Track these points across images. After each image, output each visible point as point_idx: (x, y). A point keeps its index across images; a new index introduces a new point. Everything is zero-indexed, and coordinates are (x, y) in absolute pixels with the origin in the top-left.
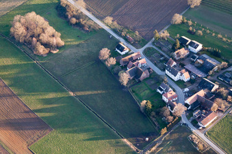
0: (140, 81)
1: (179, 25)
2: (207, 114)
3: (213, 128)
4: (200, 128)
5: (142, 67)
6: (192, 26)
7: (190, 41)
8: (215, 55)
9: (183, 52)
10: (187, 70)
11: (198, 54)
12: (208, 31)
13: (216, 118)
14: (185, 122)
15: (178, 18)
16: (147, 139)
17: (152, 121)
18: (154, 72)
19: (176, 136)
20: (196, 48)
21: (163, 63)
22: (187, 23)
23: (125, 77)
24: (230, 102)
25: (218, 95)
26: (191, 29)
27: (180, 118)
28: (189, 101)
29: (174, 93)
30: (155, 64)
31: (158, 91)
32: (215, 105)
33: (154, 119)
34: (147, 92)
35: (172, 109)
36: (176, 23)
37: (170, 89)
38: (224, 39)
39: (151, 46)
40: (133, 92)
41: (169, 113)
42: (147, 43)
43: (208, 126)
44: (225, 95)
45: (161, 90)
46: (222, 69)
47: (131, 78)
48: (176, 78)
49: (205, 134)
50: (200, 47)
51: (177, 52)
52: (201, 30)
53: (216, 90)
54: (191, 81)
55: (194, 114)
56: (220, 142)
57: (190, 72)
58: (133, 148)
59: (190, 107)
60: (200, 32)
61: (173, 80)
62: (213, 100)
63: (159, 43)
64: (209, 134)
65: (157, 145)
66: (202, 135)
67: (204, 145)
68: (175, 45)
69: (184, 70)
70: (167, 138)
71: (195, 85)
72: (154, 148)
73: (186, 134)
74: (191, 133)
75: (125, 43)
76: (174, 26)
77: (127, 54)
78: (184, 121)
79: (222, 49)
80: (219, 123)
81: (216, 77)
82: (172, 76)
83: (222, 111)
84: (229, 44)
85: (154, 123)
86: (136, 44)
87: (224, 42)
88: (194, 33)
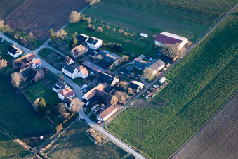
0: (34, 82)
1: (77, 23)
2: (105, 108)
3: (112, 121)
4: (99, 122)
5: (37, 68)
6: (92, 23)
7: (88, 37)
8: (116, 50)
9: (81, 49)
10: (84, 66)
11: (97, 50)
12: (109, 27)
13: (115, 110)
14: (82, 118)
15: (76, 16)
16: (42, 137)
18: (50, 72)
19: (73, 132)
20: (95, 44)
21: (60, 62)
22: (86, 20)
23: (17, 78)
24: (130, 95)
25: (118, 88)
26: (90, 26)
27: (77, 115)
28: (86, 96)
29: (70, 90)
30: (52, 64)
31: (55, 89)
32: (115, 98)
33: (49, 118)
34: (42, 92)
35: (68, 105)
36: (74, 21)
37: (67, 86)
38: (126, 33)
39: (47, 47)
40: (27, 93)
41: (64, 110)
42: (42, 44)
43: (107, 120)
44: (125, 88)
45: (57, 88)
46: (123, 63)
47: (25, 79)
48: (73, 76)
49: (104, 128)
50: (100, 43)
51: (74, 49)
52: (100, 26)
53: (117, 84)
54: (90, 78)
55: (93, 109)
56: (119, 134)
57: (88, 69)
58: (27, 147)
59: (88, 103)
60: (100, 28)
61: (71, 78)
62: (113, 94)
63: (56, 42)
64: (108, 127)
65: (53, 142)
66: (101, 129)
67: (102, 139)
68: (72, 42)
69: (81, 67)
70: (63, 135)
71: (95, 81)
72: (49, 146)
73: (83, 129)
74: (89, 127)
75: (18, 46)
76: (73, 24)
77: (20, 56)
78: (82, 116)
80: (118, 116)
81: (117, 71)
82: (69, 74)
83: (123, 104)
84: (131, 38)
85: (49, 122)
86: (30, 45)
87: (125, 36)
88: (94, 30)
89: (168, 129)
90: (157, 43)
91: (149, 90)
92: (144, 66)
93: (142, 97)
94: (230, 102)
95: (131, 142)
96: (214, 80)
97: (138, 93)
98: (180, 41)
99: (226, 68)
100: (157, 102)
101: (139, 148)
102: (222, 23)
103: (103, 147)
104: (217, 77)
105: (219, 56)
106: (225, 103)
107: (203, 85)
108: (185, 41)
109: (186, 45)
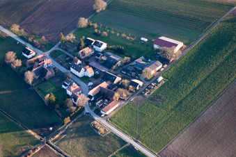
0: (45, 80)
1: (84, 28)
2: (108, 103)
3: (114, 115)
4: (103, 116)
5: (48, 67)
6: (98, 28)
7: (94, 41)
8: (119, 52)
9: (87, 51)
10: (90, 66)
11: (103, 52)
12: (113, 32)
13: (117, 105)
14: (88, 112)
15: (84, 22)
16: (51, 128)
17: (56, 113)
18: (60, 71)
19: (79, 124)
20: (100, 47)
21: (69, 62)
22: (93, 26)
23: (30, 76)
24: (131, 92)
25: (120, 86)
26: (96, 31)
27: (83, 109)
28: (91, 93)
29: (77, 87)
30: (61, 64)
31: (63, 86)
32: (117, 95)
33: (58, 111)
34: (52, 89)
35: (75, 100)
36: (82, 26)
37: (74, 84)
38: (128, 38)
39: (58, 49)
40: (39, 89)
41: (72, 104)
42: (53, 46)
43: (110, 113)
44: (126, 85)
45: (66, 85)
46: (125, 64)
47: (37, 77)
48: (80, 74)
49: (107, 120)
50: (104, 46)
51: (81, 51)
52: (105, 31)
53: (119, 82)
54: (95, 77)
55: (97, 104)
56: (120, 126)
58: (38, 137)
59: (93, 99)
61: (78, 77)
62: (116, 90)
63: (65, 45)
64: (111, 120)
65: (61, 133)
66: (104, 122)
67: (105, 130)
68: (80, 45)
69: (88, 66)
70: (71, 127)
71: (99, 79)
72: (57, 136)
73: (89, 121)
74: (94, 120)
75: (32, 48)
76: (80, 29)
77: (33, 57)
78: (87, 110)
79: (126, 46)
80: (119, 110)
81: (119, 71)
82: (77, 73)
83: (124, 100)
84: (132, 42)
85: (58, 115)
86: (43, 48)
87: (127, 40)
88: (100, 35)
89: (164, 122)
90: (156, 46)
91: (147, 87)
92: (143, 67)
93: (141, 94)
94: (220, 99)
95: (131, 134)
96: (206, 79)
97: (138, 90)
98: (176, 45)
99: (217, 69)
100: (154, 98)
101: (137, 139)
102: (213, 29)
103: (105, 138)
104: (209, 76)
105: (211, 58)
106: (215, 99)
107: (196, 83)
108: (181, 45)
109: (181, 49)
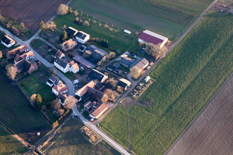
0: (28, 75)
1: (65, 15)
2: (97, 106)
3: (104, 119)
4: (92, 120)
5: (30, 60)
6: (79, 16)
7: (77, 31)
8: (103, 45)
9: (71, 43)
10: (76, 62)
11: (85, 44)
12: (95, 22)
13: (106, 108)
14: (76, 115)
15: (64, 9)
16: (39, 134)
17: (43, 114)
18: (42, 65)
19: (68, 129)
20: (83, 39)
21: (51, 55)
22: (73, 13)
23: (13, 71)
24: (119, 93)
25: (108, 85)
26: (77, 19)
27: (71, 111)
28: (79, 93)
29: (64, 86)
30: (43, 57)
31: (48, 83)
33: (45, 113)
34: (36, 85)
35: (63, 101)
36: (62, 13)
37: (60, 81)
38: (111, 29)
39: (38, 38)
40: (22, 85)
41: (60, 106)
42: (33, 35)
43: (99, 118)
44: (114, 85)
45: (51, 83)
46: (110, 60)
47: (19, 71)
48: (65, 70)
49: (97, 126)
50: (88, 37)
51: (65, 43)
52: (88, 20)
53: (106, 80)
54: (80, 73)
55: (85, 106)
56: (111, 133)
57: (79, 63)
58: (25, 144)
59: (80, 99)
60: (87, 22)
61: (62, 72)
62: (103, 91)
63: (45, 33)
64: (100, 125)
65: (50, 139)
66: (94, 127)
67: (96, 137)
68: (62, 36)
69: (73, 62)
70: (59, 132)
72: (46, 143)
73: (77, 126)
74: (83, 125)
75: (11, 36)
76: (60, 16)
77: (13, 47)
78: (75, 113)
79: (110, 39)
80: (110, 113)
81: (105, 67)
82: (61, 68)
83: (112, 102)
84: (116, 34)
85: (45, 117)
86: (23, 36)
87: (110, 32)
88: (81, 23)
89: (156, 130)
90: (140, 41)
91: (135, 88)
92: (130, 64)
93: (130, 95)
94: (210, 104)
95: (123, 142)
96: (194, 81)
97: (126, 91)
98: (162, 41)
99: (204, 69)
100: (144, 101)
101: (130, 149)
102: (197, 24)
103: (97, 146)
104: (197, 78)
105: (197, 57)
106: (206, 105)
107: (184, 85)
108: (166, 40)
109: (166, 44)
